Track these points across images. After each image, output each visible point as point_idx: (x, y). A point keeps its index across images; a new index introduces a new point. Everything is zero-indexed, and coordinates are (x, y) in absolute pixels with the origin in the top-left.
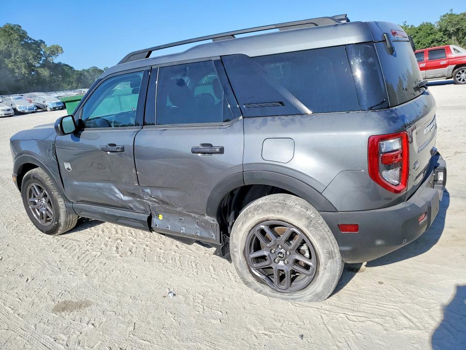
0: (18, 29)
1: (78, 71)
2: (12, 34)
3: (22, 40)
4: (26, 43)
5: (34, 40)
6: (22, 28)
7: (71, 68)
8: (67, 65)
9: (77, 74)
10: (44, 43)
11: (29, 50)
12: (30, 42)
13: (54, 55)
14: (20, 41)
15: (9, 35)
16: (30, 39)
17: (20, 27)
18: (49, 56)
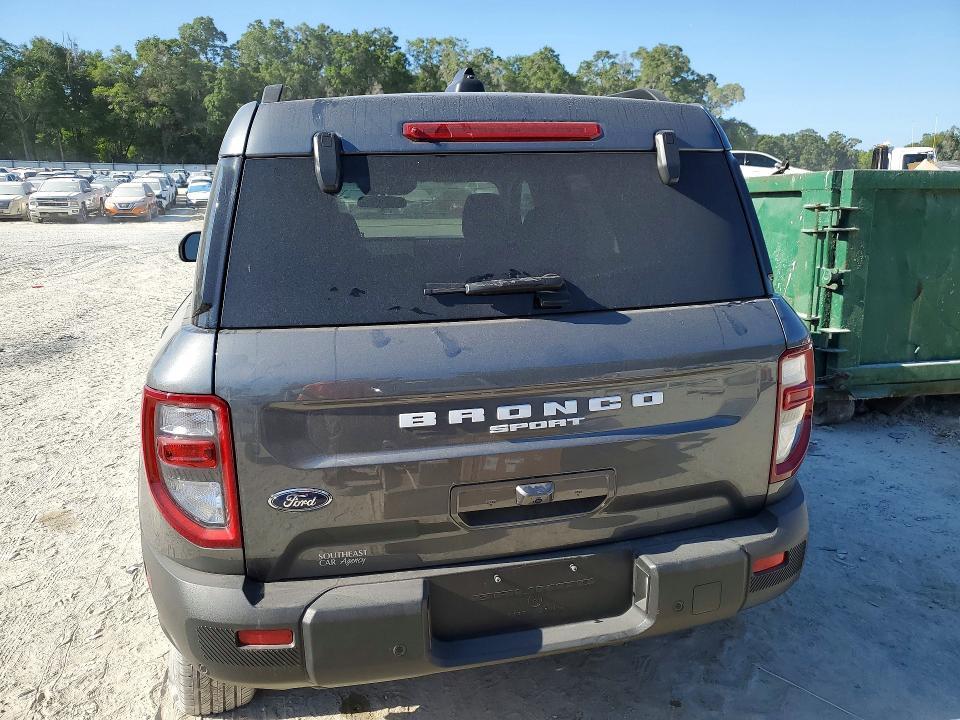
0: (676, 55)
1: (771, 137)
2: (663, 63)
3: (677, 74)
4: (683, 79)
5: (698, 75)
6: (684, 53)
7: (751, 130)
8: (745, 125)
9: (767, 143)
10: (715, 81)
11: (683, 94)
12: (691, 78)
13: (725, 103)
14: (673, 77)
15: (658, 66)
16: (693, 73)
17: (681, 50)
18: (717, 105)
